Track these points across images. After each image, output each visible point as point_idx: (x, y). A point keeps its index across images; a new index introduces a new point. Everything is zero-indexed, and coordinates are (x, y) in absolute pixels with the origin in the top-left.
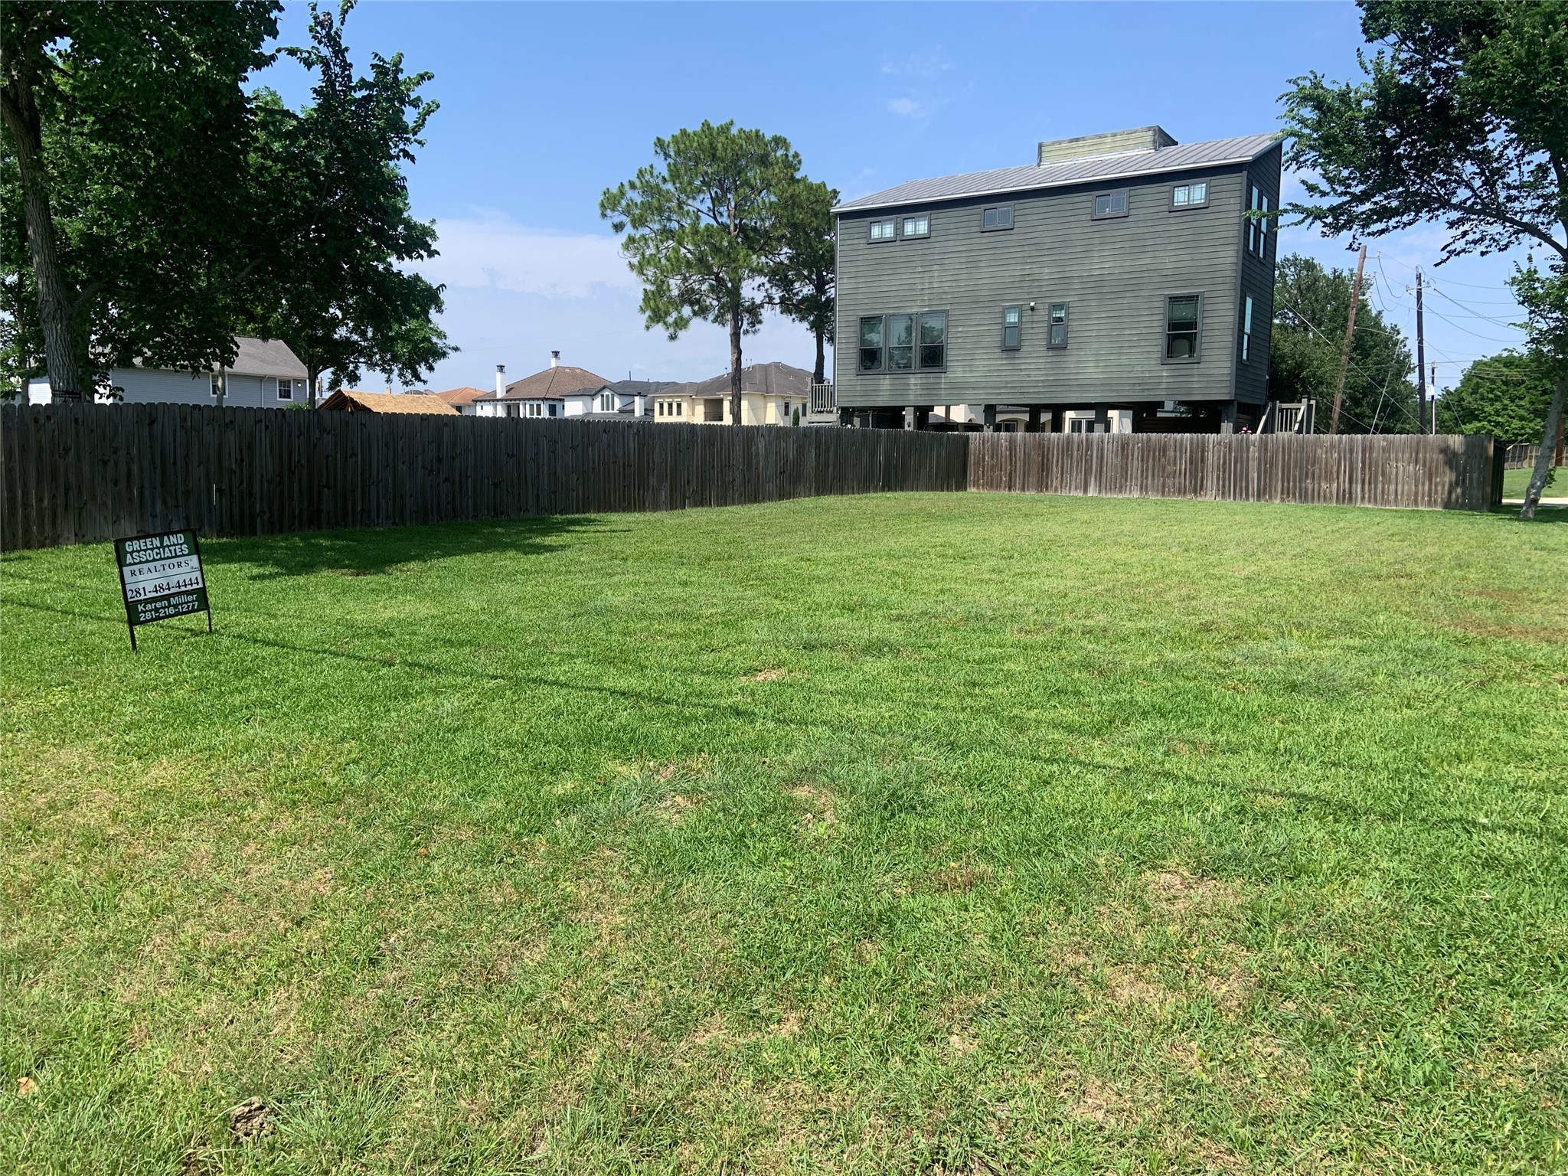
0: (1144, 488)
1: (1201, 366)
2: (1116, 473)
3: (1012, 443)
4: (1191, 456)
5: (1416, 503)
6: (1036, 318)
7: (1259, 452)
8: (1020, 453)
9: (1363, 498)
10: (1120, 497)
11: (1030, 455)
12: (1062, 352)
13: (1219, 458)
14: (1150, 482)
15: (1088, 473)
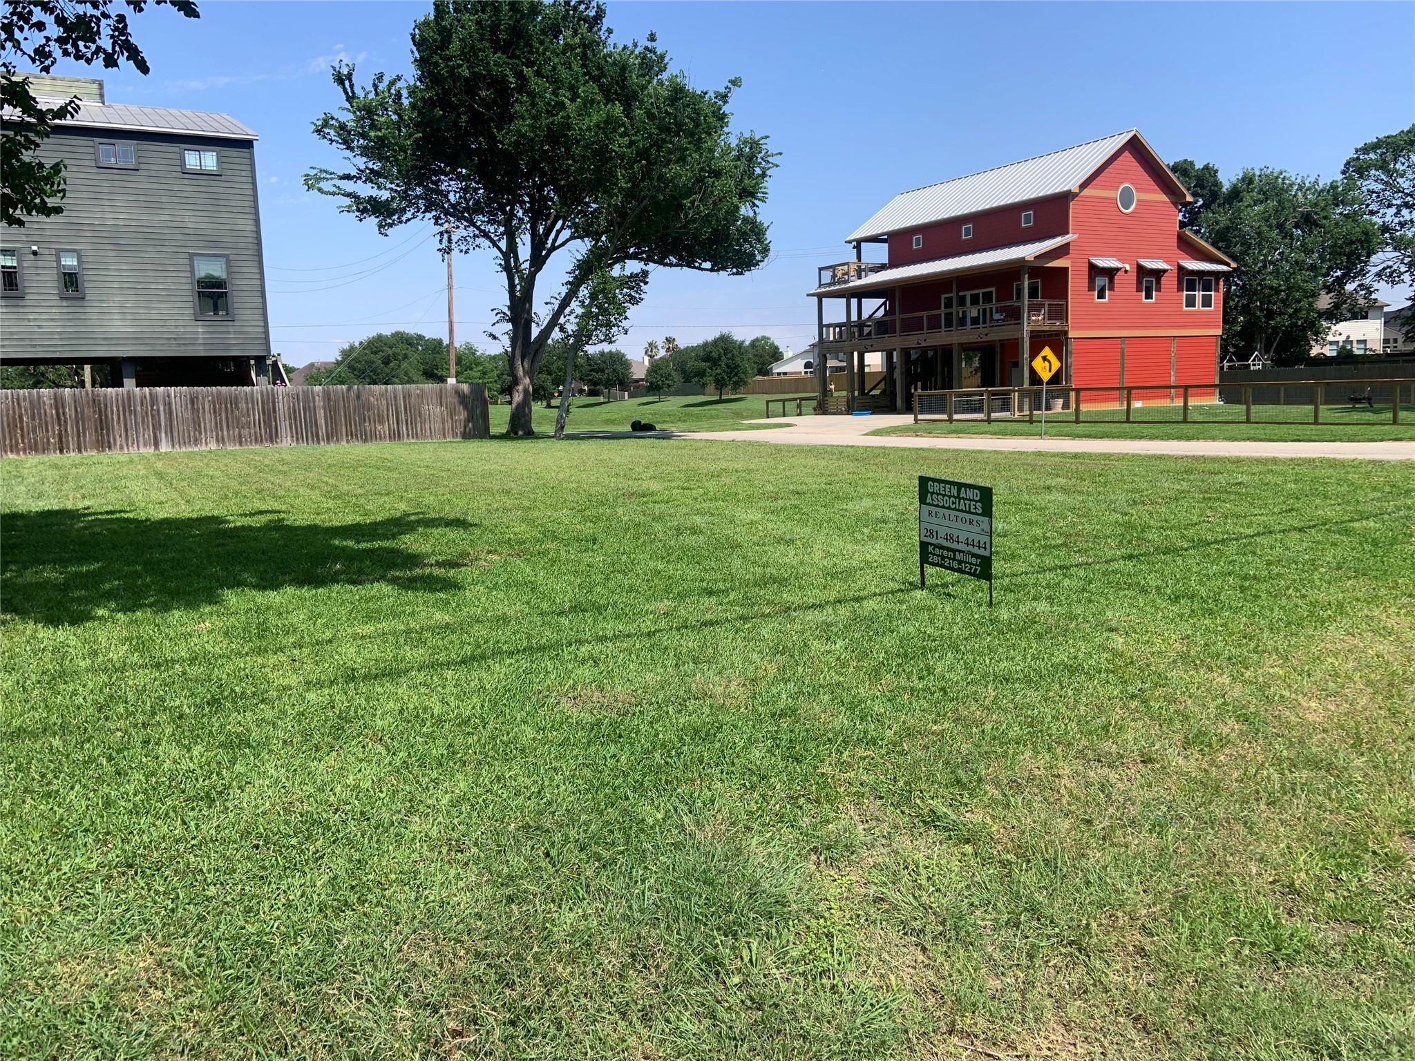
0: (220, 440)
1: (236, 323)
2: (188, 426)
3: (59, 403)
4: (263, 407)
5: (445, 437)
6: (40, 264)
7: (324, 401)
8: (70, 412)
9: (408, 435)
10: (196, 449)
11: (83, 413)
12: (80, 303)
13: (289, 408)
14: (225, 433)
15: (156, 428)
